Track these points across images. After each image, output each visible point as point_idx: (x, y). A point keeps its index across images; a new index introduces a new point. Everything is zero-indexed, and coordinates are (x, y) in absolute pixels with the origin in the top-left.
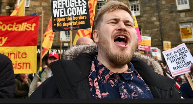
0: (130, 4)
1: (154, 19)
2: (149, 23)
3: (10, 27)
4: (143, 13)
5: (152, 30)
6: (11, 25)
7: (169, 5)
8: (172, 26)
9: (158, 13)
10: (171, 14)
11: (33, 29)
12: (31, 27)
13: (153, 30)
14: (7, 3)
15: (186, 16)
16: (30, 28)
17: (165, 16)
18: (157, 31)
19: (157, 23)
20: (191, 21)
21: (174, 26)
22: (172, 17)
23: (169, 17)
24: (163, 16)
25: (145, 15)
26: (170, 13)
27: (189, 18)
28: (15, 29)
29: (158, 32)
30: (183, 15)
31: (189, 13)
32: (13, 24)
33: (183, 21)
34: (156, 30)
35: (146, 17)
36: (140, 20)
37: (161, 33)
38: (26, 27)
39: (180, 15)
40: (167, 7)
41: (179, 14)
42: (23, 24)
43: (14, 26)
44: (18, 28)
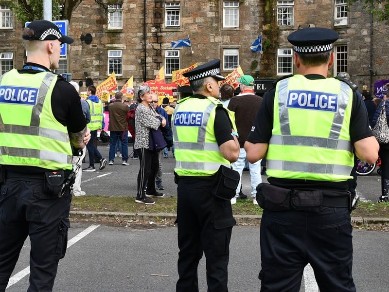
1: (365, 32)
2: (358, 38)
4: (351, 22)
5: (360, 50)
9: (371, 23)
10: (387, 26)
13: (362, 50)
14: (151, 23)
17: (379, 28)
18: (367, 52)
19: (368, 40)
23: (384, 32)
24: (377, 29)
25: (354, 26)
26: (386, 24)
29: (368, 54)
34: (365, 50)
35: (354, 28)
36: (346, 33)
37: (372, 56)
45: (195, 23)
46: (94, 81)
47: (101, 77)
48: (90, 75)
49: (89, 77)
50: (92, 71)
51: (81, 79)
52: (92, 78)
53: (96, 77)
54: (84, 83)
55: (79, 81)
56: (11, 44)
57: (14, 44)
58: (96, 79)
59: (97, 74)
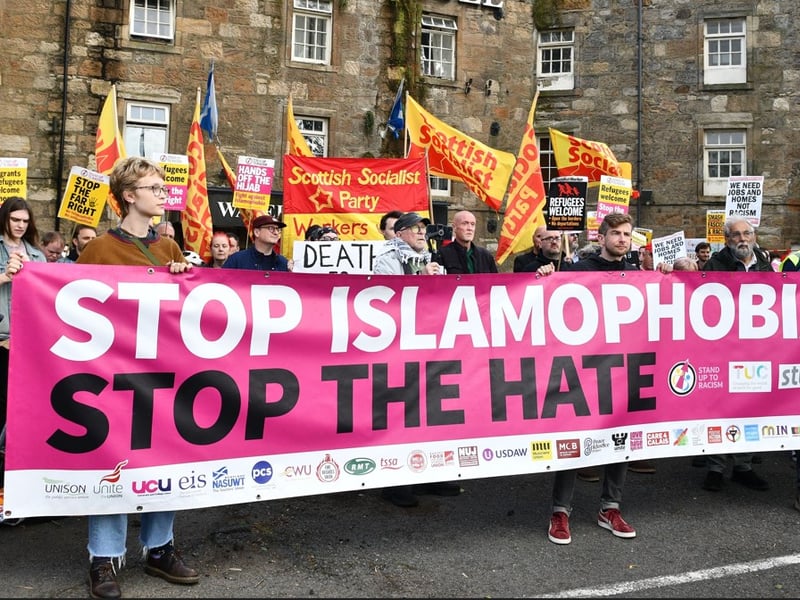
0: (539, 43)
1: (622, 108)
2: (603, 120)
3: (383, 178)
4: (583, 83)
6: (384, 175)
7: (680, 64)
8: (680, 139)
9: (638, 88)
10: (681, 97)
11: (417, 182)
12: (414, 177)
15: (729, 109)
16: (412, 179)
17: (659, 101)
19: (630, 125)
20: (744, 126)
21: (684, 138)
22: (683, 107)
23: (672, 108)
24: (653, 101)
25: (591, 92)
26: (677, 91)
27: (737, 117)
28: (389, 181)
29: (631, 156)
30: (719, 102)
31: (743, 98)
32: (386, 173)
33: (717, 126)
34: (623, 147)
35: (591, 98)
36: (571, 108)
37: (640, 162)
38: (407, 178)
39: (709, 102)
40: (670, 68)
41: (706, 98)
42: (401, 172)
43: (389, 176)
44: (394, 181)
45: (215, 36)
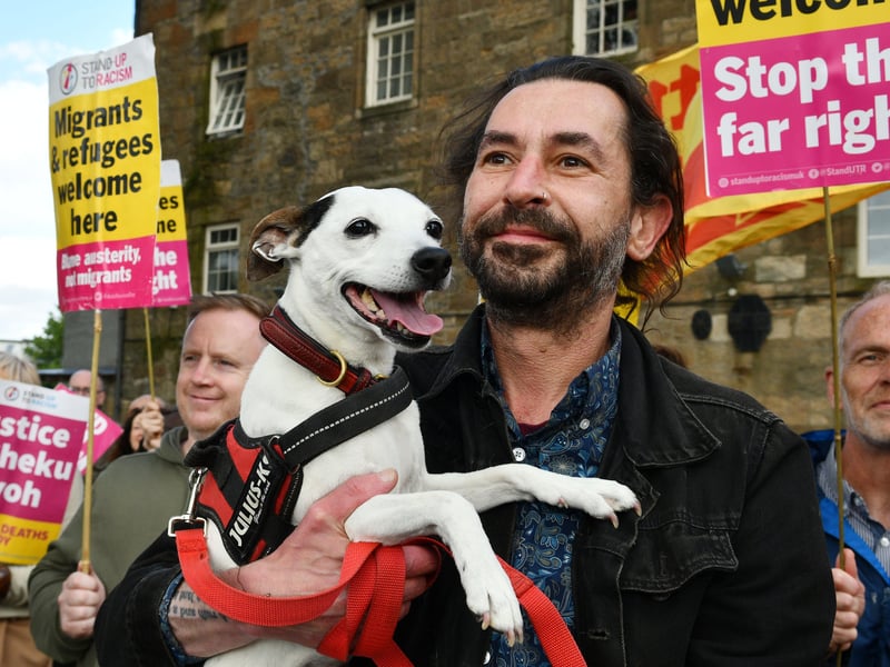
46: (777, 309)
47: (819, 284)
48: (749, 275)
49: (748, 288)
50: (767, 253)
51: (705, 303)
52: (765, 290)
53: (789, 289)
54: (719, 322)
55: (692, 311)
56: (401, 164)
57: (414, 162)
58: (787, 299)
59: (795, 268)
